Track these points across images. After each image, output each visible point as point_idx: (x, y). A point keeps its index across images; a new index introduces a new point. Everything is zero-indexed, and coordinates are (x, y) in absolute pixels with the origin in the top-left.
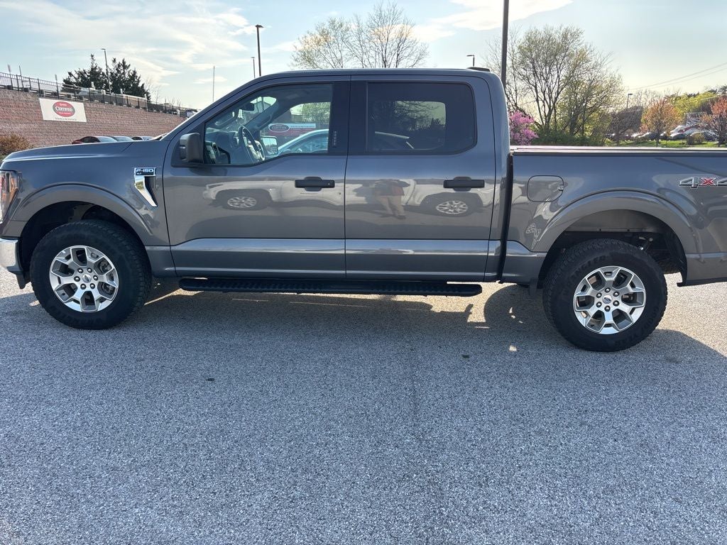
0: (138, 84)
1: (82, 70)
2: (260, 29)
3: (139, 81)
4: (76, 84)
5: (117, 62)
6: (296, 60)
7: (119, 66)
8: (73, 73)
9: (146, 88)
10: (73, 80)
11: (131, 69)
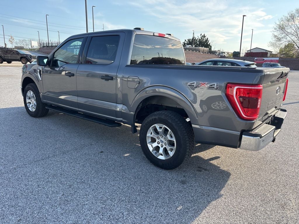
0: (208, 43)
1: (189, 39)
2: (244, 17)
3: (208, 42)
4: (187, 44)
5: (202, 35)
6: (275, 29)
7: (202, 36)
8: (186, 40)
9: (210, 45)
10: (186, 42)
11: (206, 37)
